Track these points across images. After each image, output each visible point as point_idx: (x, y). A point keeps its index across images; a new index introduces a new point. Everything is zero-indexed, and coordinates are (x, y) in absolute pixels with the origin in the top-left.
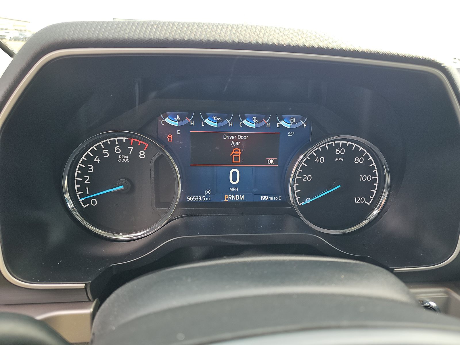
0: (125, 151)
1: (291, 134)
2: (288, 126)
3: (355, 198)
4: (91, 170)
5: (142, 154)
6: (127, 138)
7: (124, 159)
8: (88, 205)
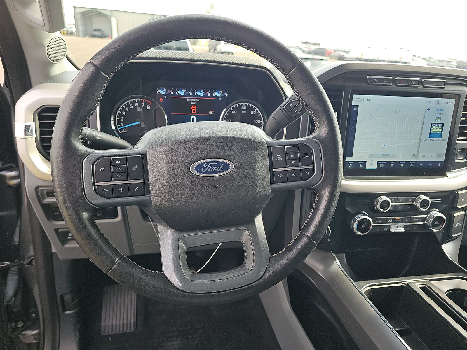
0: (140, 106)
1: (220, 99)
4: (124, 114)
5: (148, 107)
6: (141, 99)
7: (140, 109)
8: (122, 132)
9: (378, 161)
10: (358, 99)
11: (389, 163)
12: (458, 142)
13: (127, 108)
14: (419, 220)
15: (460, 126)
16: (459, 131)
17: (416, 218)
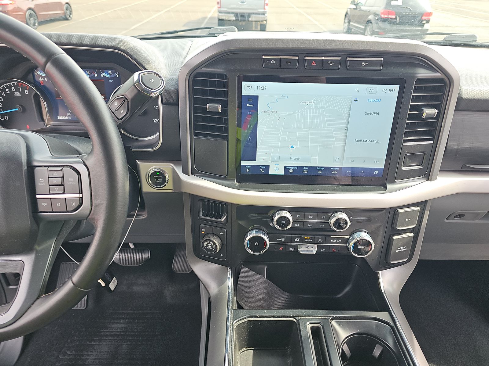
0: (17, 90)
1: (111, 81)
2: (108, 76)
3: (154, 120)
4: (2, 100)
5: (26, 92)
6: (17, 83)
7: (17, 94)
8: (4, 119)
9: (285, 166)
10: (249, 88)
11: (301, 168)
12: (405, 144)
13: (3, 93)
14: (338, 241)
15: (407, 121)
16: (406, 129)
17: (334, 239)
